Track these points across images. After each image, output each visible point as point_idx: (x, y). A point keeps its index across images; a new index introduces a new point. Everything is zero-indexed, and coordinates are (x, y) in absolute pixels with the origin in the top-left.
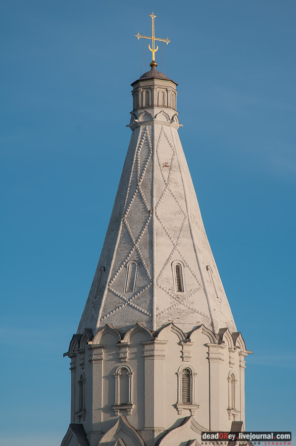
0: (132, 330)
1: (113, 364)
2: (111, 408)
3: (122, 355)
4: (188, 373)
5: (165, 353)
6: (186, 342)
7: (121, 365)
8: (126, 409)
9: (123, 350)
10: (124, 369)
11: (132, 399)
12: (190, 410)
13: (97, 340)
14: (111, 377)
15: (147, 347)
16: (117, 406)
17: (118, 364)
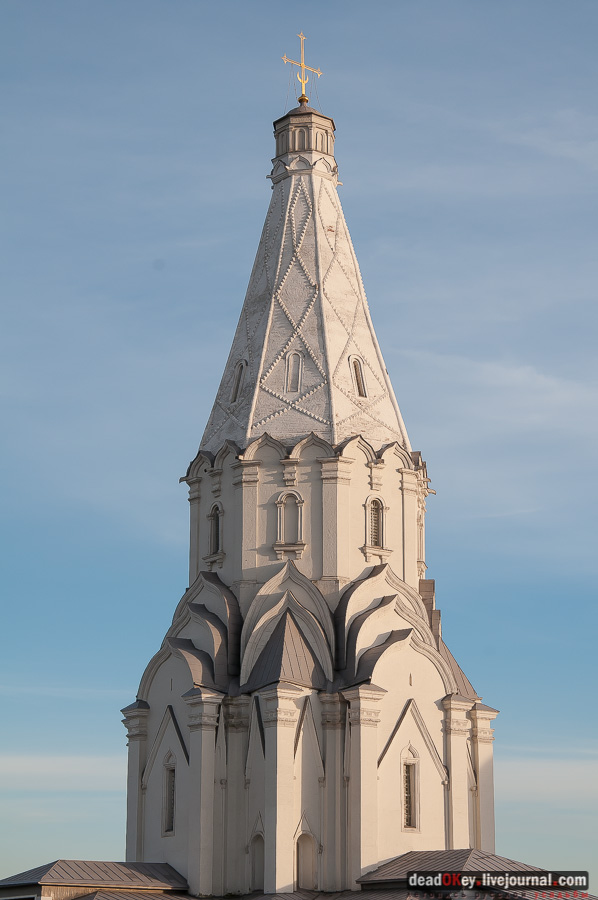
0: (304, 441)
1: (275, 489)
2: (271, 550)
3: (287, 477)
4: (378, 507)
5: (350, 476)
6: (376, 464)
7: (286, 491)
8: (294, 551)
9: (289, 469)
10: (291, 496)
11: (305, 535)
12: (380, 557)
13: (249, 456)
14: (272, 506)
15: (326, 466)
16: (281, 546)
17: (281, 489)
